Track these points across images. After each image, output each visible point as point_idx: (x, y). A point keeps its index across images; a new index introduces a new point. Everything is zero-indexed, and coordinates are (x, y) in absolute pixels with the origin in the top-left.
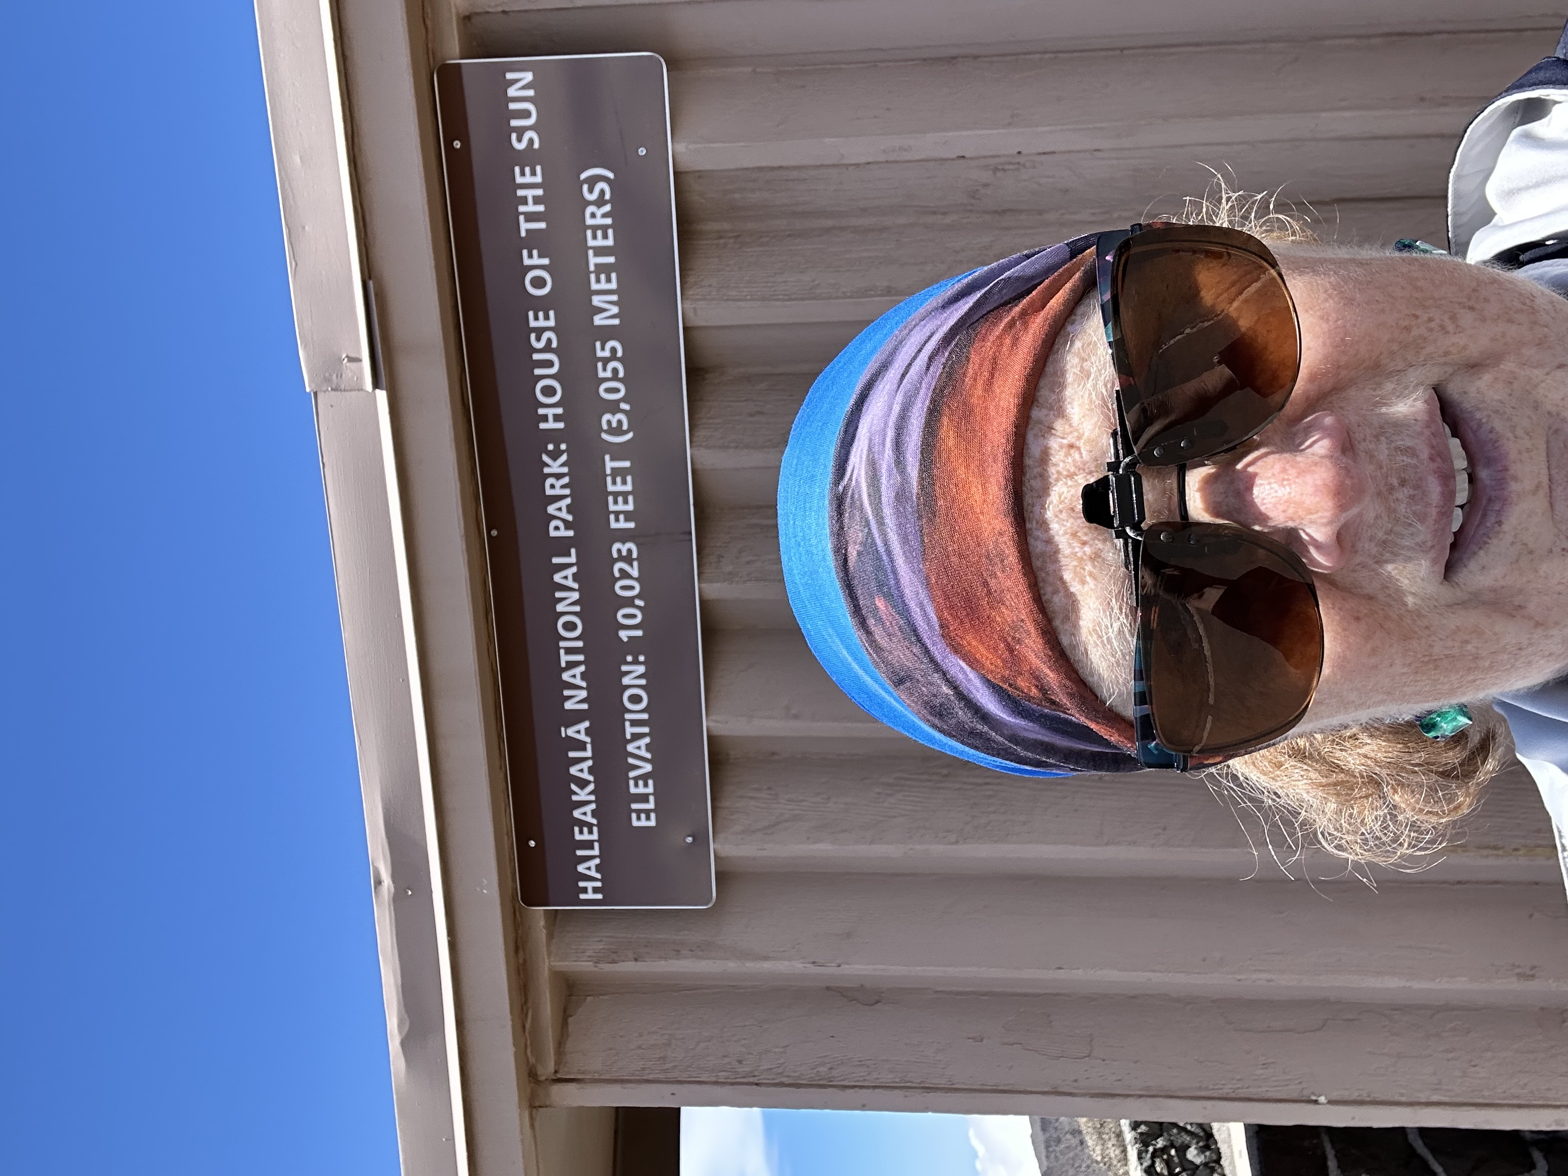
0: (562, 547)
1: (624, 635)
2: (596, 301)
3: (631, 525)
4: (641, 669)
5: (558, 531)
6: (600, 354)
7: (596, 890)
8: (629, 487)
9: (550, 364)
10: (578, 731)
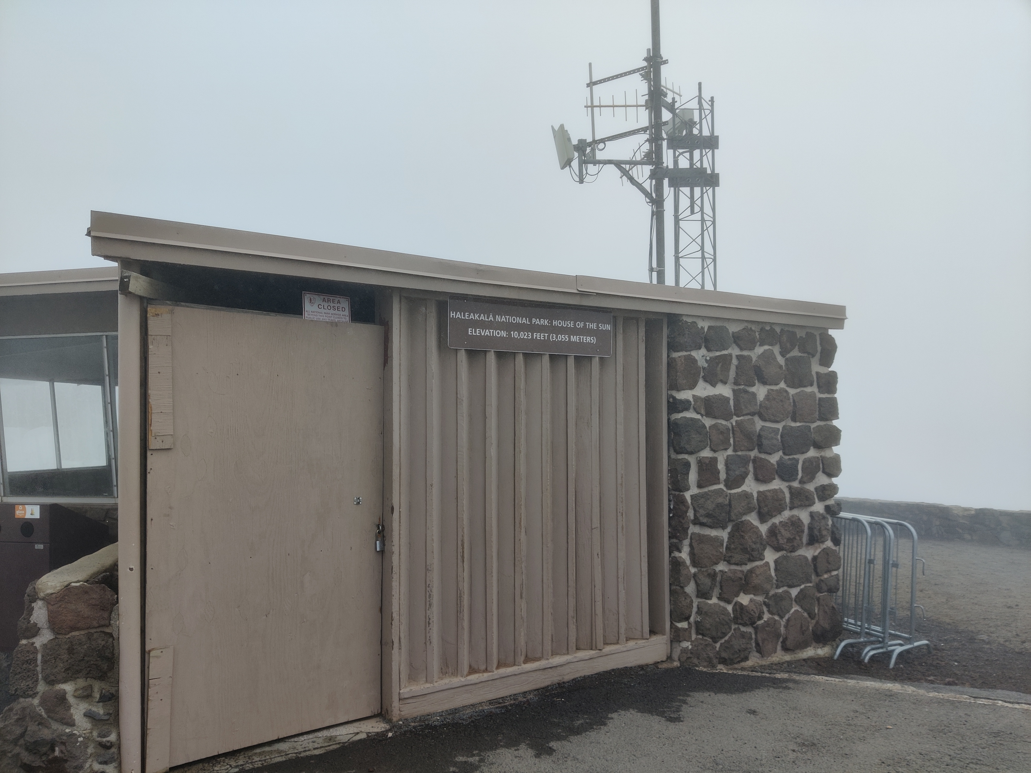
0: (530, 321)
1: (512, 333)
2: (575, 337)
3: (534, 338)
4: (505, 336)
5: (534, 320)
7: (453, 316)
9: (565, 325)
10: (491, 318)
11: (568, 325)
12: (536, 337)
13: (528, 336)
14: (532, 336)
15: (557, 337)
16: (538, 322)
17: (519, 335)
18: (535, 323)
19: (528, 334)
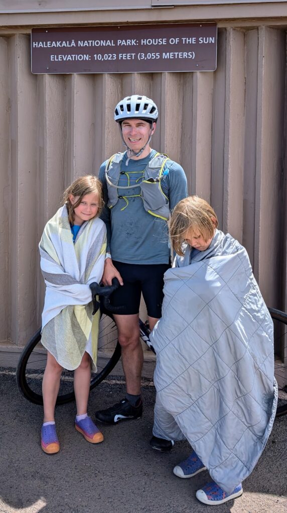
0: (116, 43)
1: (95, 55)
2: (168, 54)
3: (120, 59)
4: (87, 59)
5: (119, 42)
6: (157, 54)
7: (35, 46)
8: (128, 59)
9: (155, 43)
10: (73, 44)
11: (158, 42)
12: (122, 58)
13: (112, 57)
14: (117, 57)
15: (146, 56)
16: (124, 43)
17: (103, 57)
18: (120, 44)
19: (113, 56)
